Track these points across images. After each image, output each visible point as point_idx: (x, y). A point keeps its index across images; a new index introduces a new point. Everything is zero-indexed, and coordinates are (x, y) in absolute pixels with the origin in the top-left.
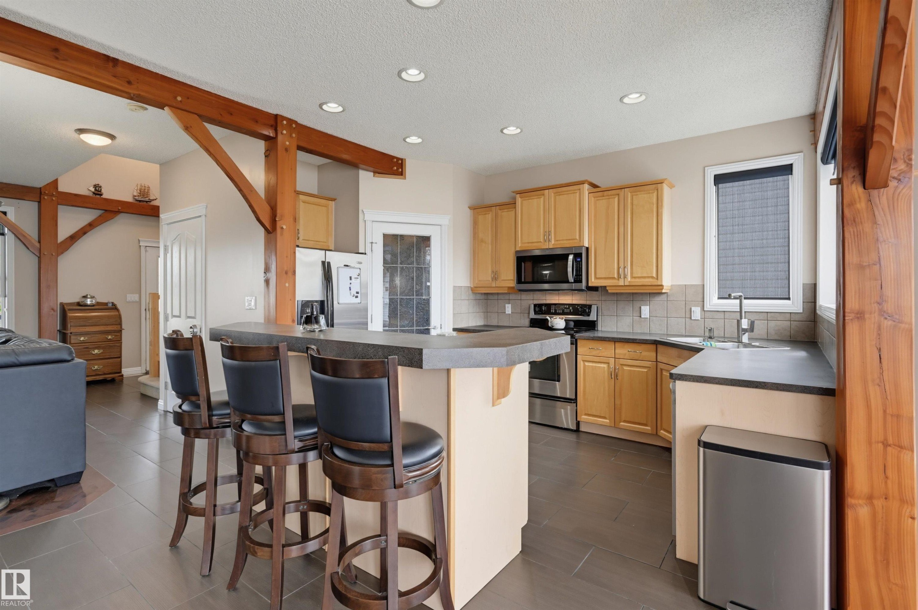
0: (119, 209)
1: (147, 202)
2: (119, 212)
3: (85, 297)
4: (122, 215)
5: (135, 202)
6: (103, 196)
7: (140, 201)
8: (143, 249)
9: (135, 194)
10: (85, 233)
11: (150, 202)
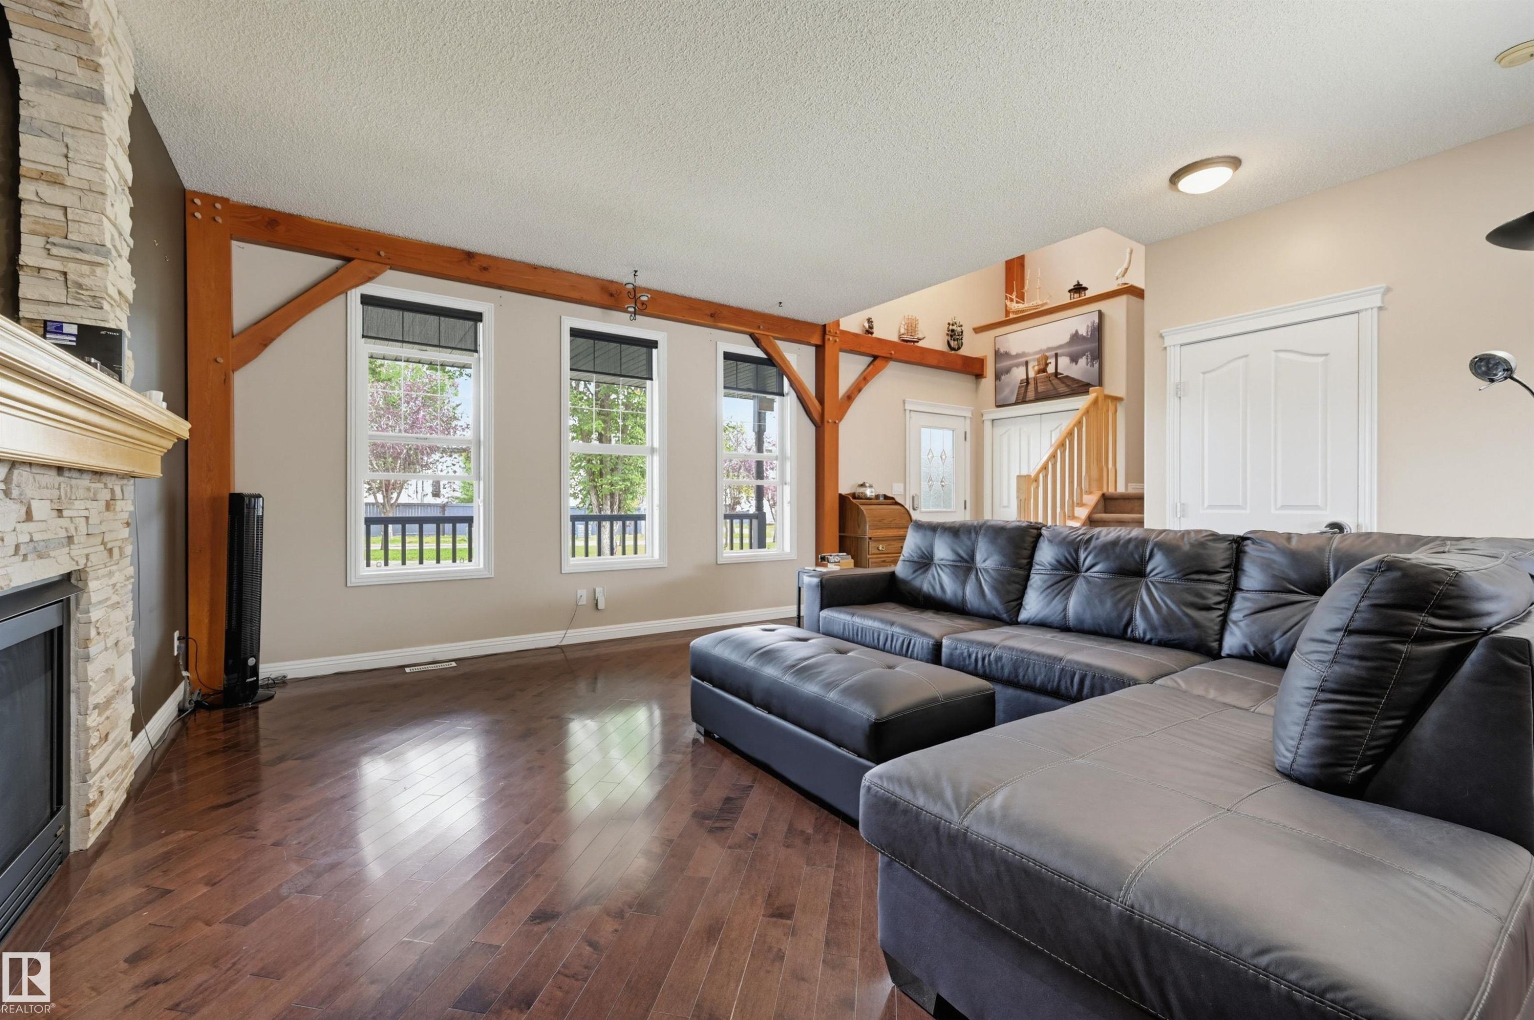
0: (891, 354)
1: (914, 342)
2: (888, 359)
3: (863, 485)
4: (892, 364)
5: (899, 342)
6: (874, 335)
7: (907, 341)
8: (908, 412)
9: (902, 331)
10: (860, 391)
11: (917, 342)
